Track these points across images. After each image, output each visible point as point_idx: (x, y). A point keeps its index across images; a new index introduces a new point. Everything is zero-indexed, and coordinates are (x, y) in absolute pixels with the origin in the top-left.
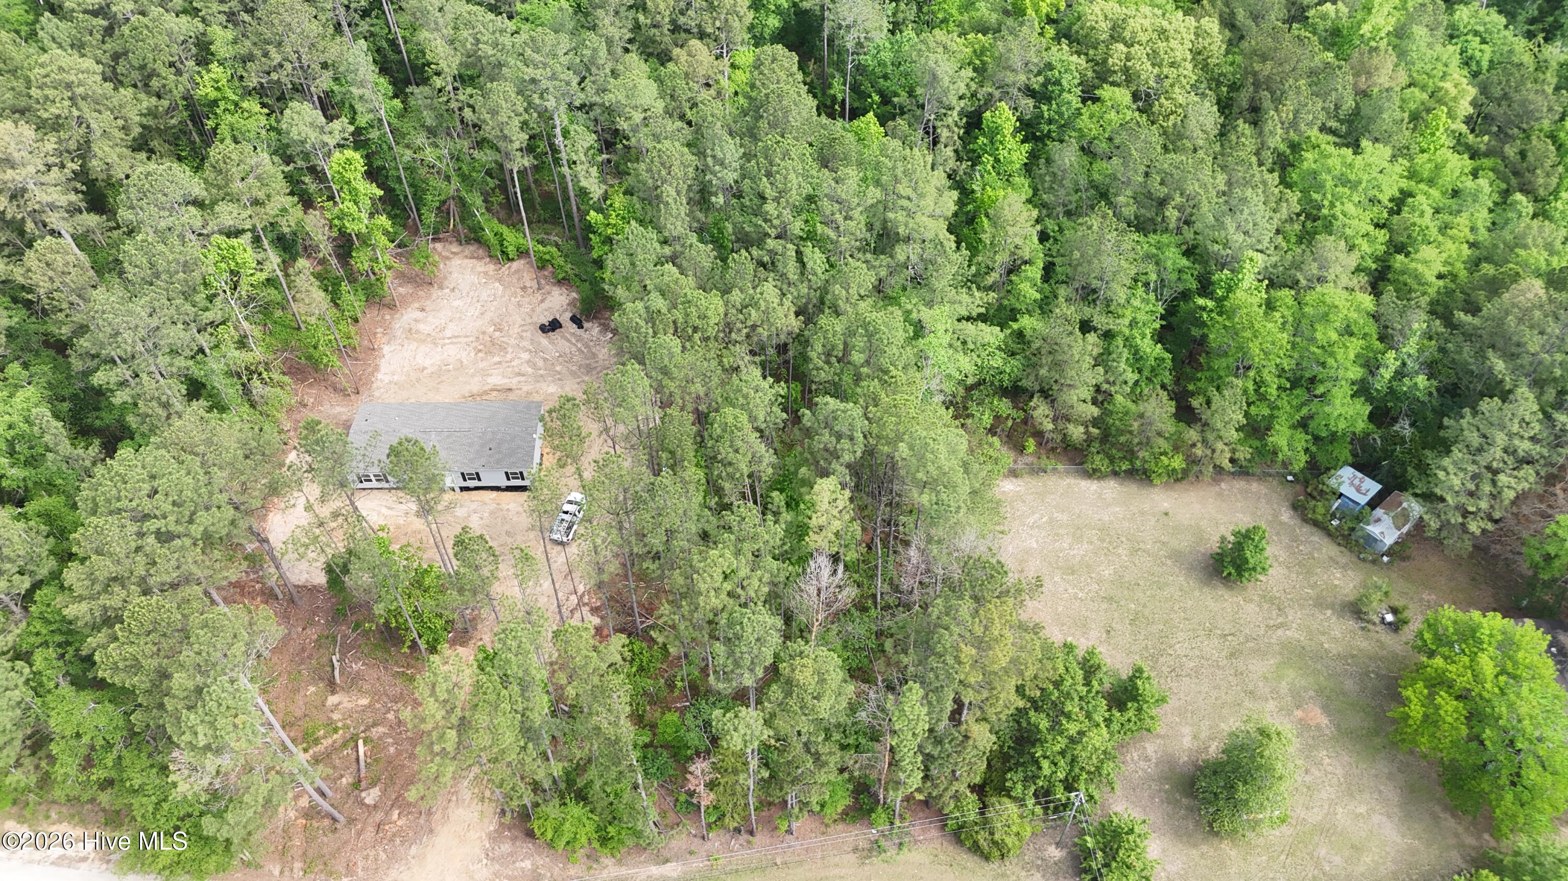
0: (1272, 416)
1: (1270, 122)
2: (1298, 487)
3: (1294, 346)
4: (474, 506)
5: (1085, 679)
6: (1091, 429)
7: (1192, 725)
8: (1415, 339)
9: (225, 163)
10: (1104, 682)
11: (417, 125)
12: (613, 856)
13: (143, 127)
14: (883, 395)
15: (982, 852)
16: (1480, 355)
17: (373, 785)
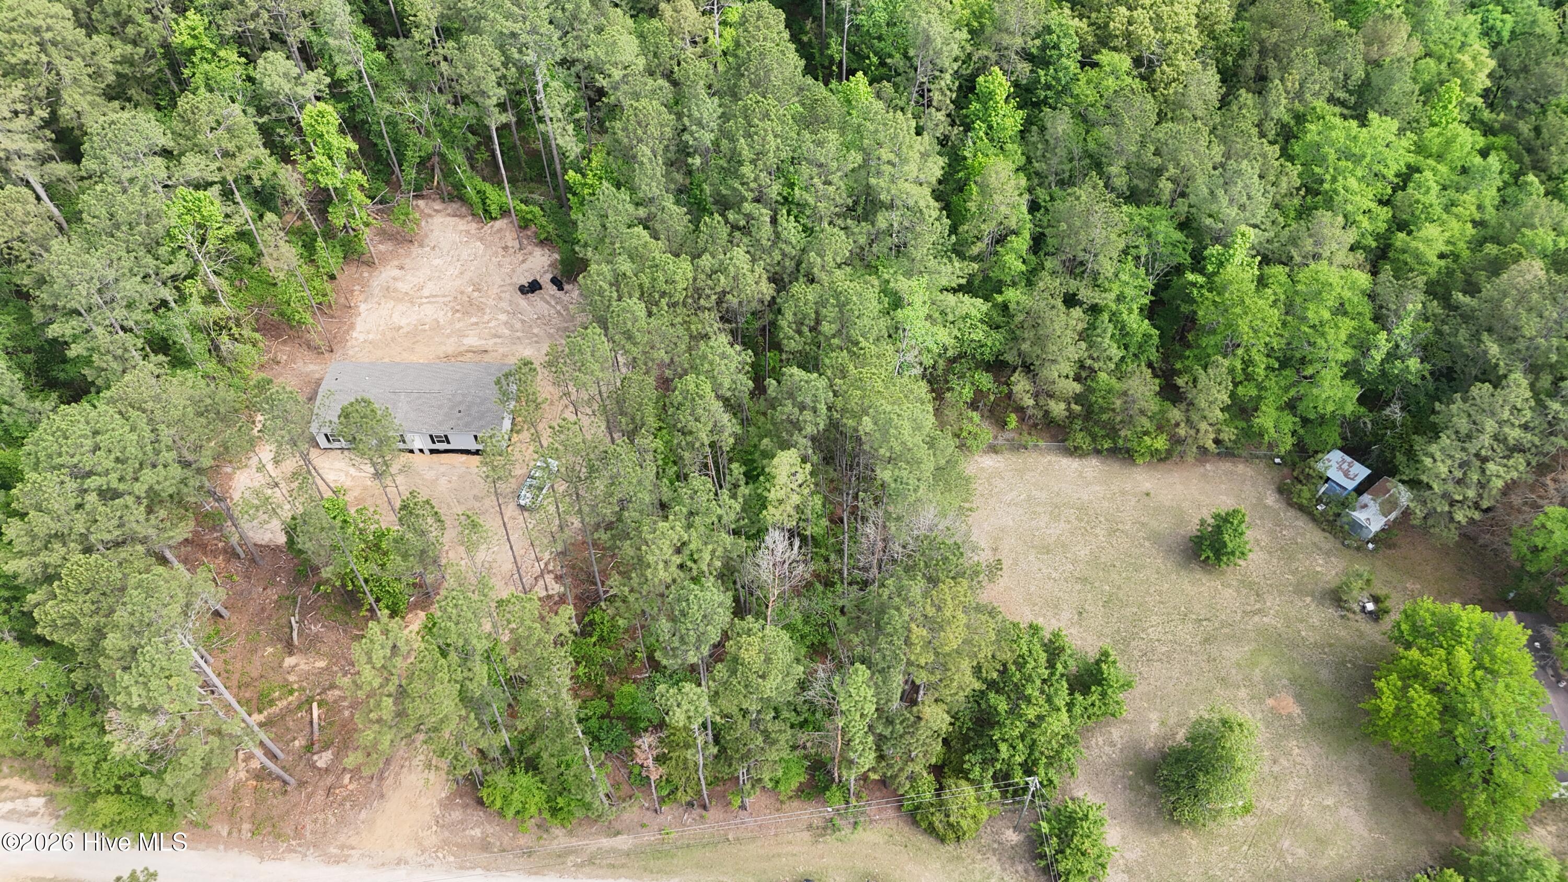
0: (1260, 398)
1: (1274, 91)
2: (1286, 470)
3: (1284, 324)
4: (442, 469)
5: (1048, 661)
6: (1073, 406)
7: (1160, 711)
8: (1410, 320)
9: (193, 113)
10: (1069, 664)
11: (397, 79)
12: (563, 826)
13: (118, 75)
14: (851, 367)
15: (937, 834)
16: (1476, 337)
17: (325, 748)
